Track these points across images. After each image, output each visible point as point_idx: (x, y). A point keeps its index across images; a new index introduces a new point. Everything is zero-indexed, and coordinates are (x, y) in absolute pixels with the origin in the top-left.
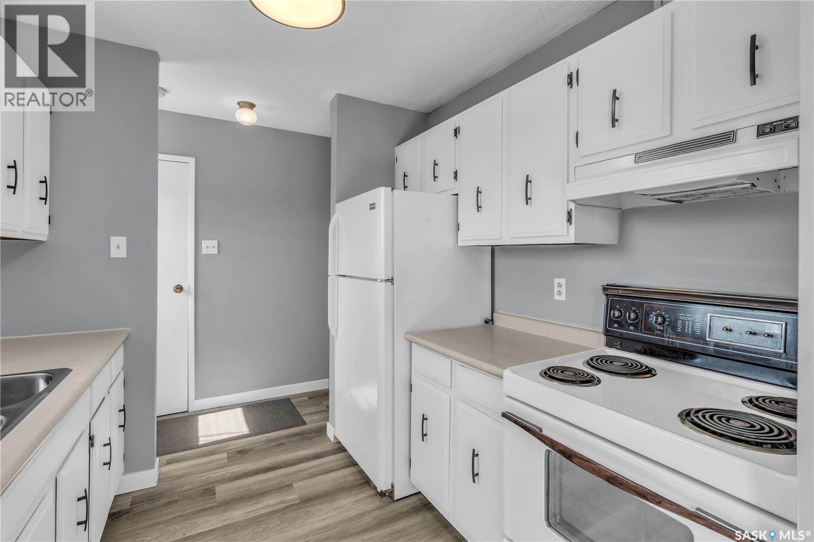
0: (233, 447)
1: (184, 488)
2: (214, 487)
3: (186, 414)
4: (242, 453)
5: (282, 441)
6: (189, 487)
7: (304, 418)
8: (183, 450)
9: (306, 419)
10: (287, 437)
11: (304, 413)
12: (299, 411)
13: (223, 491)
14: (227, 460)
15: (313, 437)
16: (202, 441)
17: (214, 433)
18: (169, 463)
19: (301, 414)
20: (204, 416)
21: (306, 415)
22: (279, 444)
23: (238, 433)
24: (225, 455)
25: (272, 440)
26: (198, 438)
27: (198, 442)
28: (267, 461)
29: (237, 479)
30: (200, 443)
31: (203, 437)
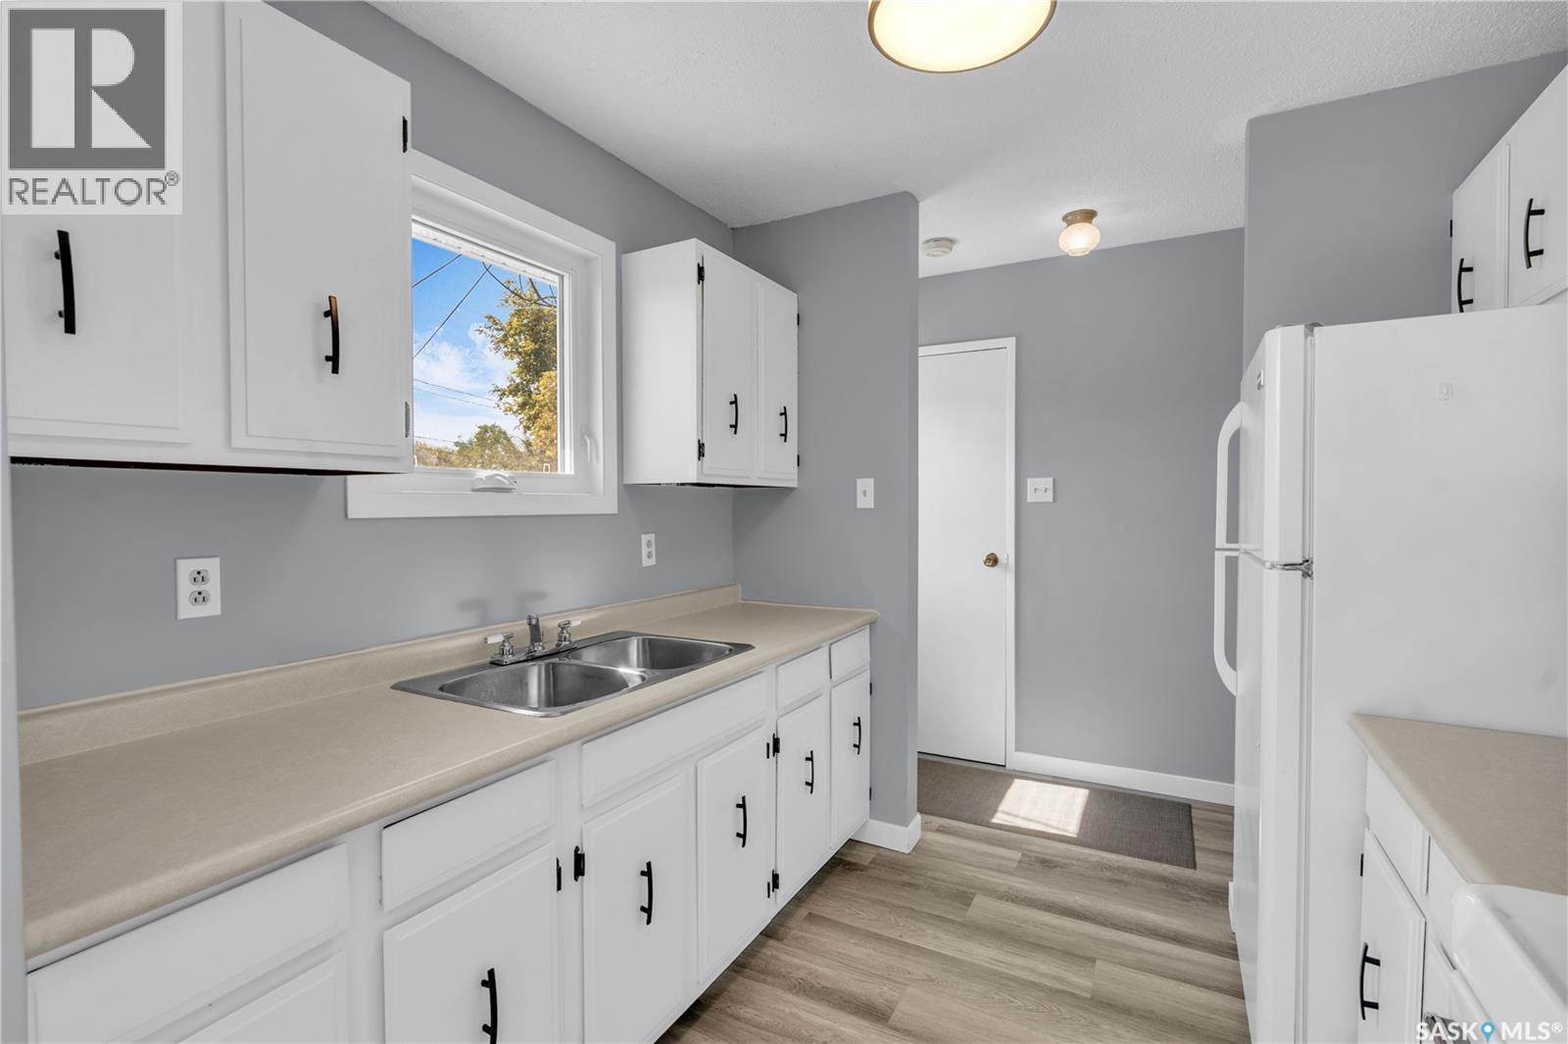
0: (1038, 849)
1: (937, 875)
2: (974, 894)
3: (1001, 770)
4: (1046, 865)
5: (1125, 877)
6: (943, 876)
7: (1198, 854)
8: (966, 821)
9: (1200, 858)
10: (1142, 874)
11: (1204, 845)
12: (1196, 837)
13: (983, 907)
14: (1015, 865)
15: (1194, 899)
16: (998, 818)
17: (1022, 814)
18: (940, 830)
19: (1196, 844)
20: (1024, 782)
21: (1202, 849)
22: (1117, 881)
23: (1059, 829)
24: (1017, 855)
25: (1109, 868)
26: (996, 811)
27: (993, 816)
28: (1077, 898)
29: (1012, 901)
30: (994, 821)
31: (1003, 812)
